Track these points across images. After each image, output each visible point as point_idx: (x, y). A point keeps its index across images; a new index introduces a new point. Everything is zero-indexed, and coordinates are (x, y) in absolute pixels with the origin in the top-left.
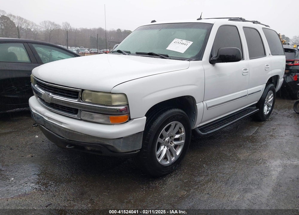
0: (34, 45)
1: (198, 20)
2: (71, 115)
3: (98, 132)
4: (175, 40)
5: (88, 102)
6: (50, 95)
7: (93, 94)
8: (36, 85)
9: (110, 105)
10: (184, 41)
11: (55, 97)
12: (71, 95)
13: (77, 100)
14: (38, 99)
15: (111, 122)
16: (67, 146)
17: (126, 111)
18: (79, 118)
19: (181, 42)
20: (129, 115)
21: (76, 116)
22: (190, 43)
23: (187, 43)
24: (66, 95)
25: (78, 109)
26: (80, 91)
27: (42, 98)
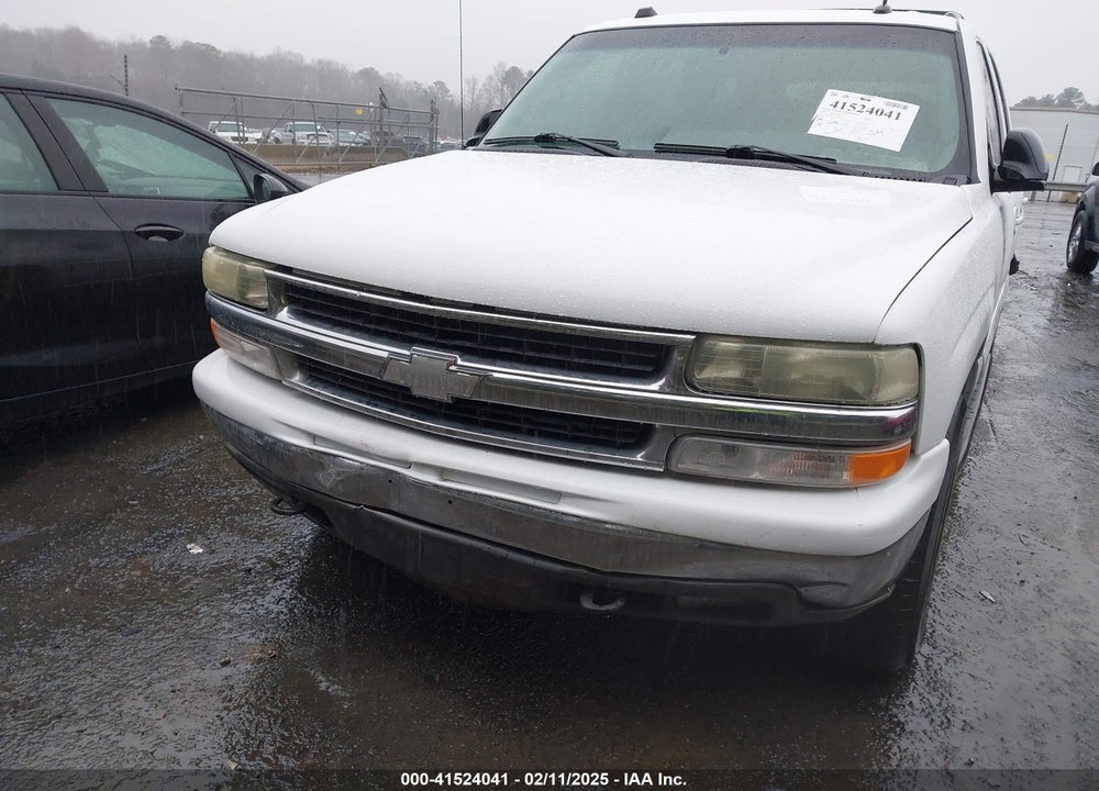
1: (877, 12)
2: (604, 456)
3: (806, 532)
4: (830, 96)
5: (735, 392)
6: (459, 362)
7: (770, 353)
8: (286, 309)
9: (862, 402)
10: (878, 102)
11: (502, 372)
12: (619, 361)
13: (655, 386)
14: (297, 378)
15: (846, 476)
16: (588, 604)
17: (910, 425)
18: (660, 466)
19: (864, 103)
20: (914, 439)
21: (639, 457)
22: (905, 108)
23: (896, 111)
24: (583, 361)
25: (657, 424)
26: (686, 342)
27: (386, 378)
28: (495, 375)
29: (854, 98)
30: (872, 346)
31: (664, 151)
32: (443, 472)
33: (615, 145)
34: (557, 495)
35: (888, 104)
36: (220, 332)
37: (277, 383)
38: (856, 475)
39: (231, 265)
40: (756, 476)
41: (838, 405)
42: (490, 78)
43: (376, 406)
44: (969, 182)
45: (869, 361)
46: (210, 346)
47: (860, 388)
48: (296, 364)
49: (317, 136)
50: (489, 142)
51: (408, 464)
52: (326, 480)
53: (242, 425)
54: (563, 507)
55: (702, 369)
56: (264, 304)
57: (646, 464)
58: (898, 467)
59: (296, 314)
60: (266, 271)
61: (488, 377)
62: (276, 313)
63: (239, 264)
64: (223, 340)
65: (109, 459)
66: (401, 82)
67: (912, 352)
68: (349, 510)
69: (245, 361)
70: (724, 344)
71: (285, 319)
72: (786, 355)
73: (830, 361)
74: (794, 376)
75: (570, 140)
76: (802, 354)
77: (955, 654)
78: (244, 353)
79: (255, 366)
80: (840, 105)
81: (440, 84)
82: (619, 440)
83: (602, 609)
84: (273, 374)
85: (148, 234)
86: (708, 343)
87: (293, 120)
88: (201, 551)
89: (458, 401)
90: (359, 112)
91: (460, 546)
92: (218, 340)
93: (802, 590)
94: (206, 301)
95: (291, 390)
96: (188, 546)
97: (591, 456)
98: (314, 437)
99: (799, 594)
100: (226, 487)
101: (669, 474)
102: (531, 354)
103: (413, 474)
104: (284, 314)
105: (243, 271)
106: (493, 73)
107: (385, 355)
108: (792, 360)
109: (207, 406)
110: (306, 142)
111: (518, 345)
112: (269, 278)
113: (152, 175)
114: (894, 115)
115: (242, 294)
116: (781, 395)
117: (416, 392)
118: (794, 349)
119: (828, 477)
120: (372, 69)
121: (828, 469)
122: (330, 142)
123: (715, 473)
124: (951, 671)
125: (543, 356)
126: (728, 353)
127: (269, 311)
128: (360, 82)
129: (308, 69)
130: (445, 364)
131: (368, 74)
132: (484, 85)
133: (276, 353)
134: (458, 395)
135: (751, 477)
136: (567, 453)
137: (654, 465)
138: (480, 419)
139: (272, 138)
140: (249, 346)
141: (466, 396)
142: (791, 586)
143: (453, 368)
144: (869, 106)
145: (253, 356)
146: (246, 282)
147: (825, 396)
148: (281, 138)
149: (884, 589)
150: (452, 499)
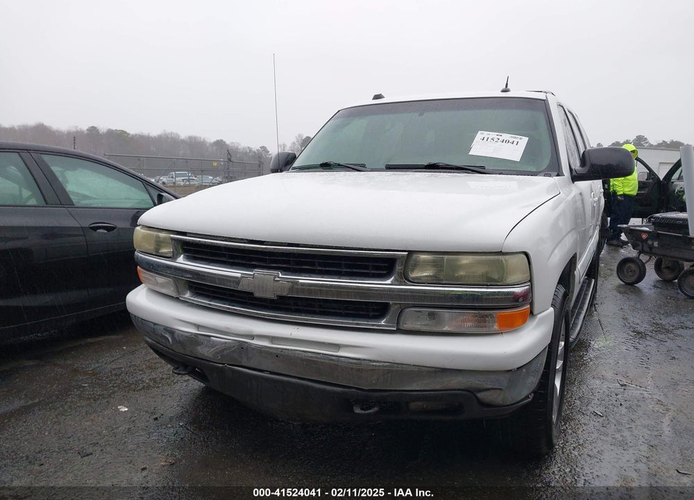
0: (46, 158)
1: (503, 91)
2: (363, 323)
4: (480, 135)
5: (431, 282)
6: (280, 276)
7: (448, 260)
8: (182, 256)
9: (499, 284)
10: (506, 136)
11: (304, 280)
12: (367, 269)
13: (389, 281)
14: (188, 295)
15: (496, 327)
16: (358, 411)
17: (527, 297)
18: (393, 327)
19: (498, 137)
20: (532, 304)
21: (383, 323)
22: (521, 139)
23: (516, 141)
24: (348, 270)
25: (391, 302)
26: (403, 256)
27: (240, 288)
28: (300, 281)
29: (493, 135)
30: (501, 253)
31: (390, 168)
32: (273, 339)
33: (364, 166)
34: (337, 346)
35: (512, 137)
36: (142, 273)
37: (177, 299)
38: (500, 326)
39: (150, 234)
40: (446, 329)
41: (487, 286)
42: (294, 143)
43: (233, 306)
44: (558, 175)
45: (500, 262)
46: (137, 282)
47: (496, 276)
48: (187, 286)
49: (189, 180)
50: (294, 168)
51: (252, 337)
52: (204, 351)
53: (155, 324)
54: (341, 353)
55: (413, 270)
56: (170, 255)
57: (387, 326)
58: (524, 321)
59: (189, 258)
60: (171, 236)
61: (297, 283)
62: (176, 258)
63: (155, 233)
64: (145, 278)
65: (69, 362)
66: (240, 147)
67: (524, 256)
68: (218, 367)
69: (157, 289)
70: (423, 257)
71: (182, 262)
72: (457, 260)
73: (480, 262)
74: (462, 273)
75: (339, 165)
76: (465, 260)
77: (580, 445)
78: (157, 284)
79: (163, 291)
80: (485, 139)
81: (264, 148)
82: (371, 314)
83: (366, 412)
84: (174, 295)
85: (95, 229)
86: (415, 256)
87: (175, 171)
88: (126, 409)
89: (281, 297)
90: (215, 164)
91: (283, 382)
92: (141, 278)
93: (479, 395)
94: (135, 257)
95: (185, 302)
96: (119, 407)
97: (357, 324)
98: (198, 326)
99: (476, 397)
100: (141, 374)
101: (400, 331)
102: (320, 268)
103: (256, 342)
104: (181, 259)
105: (158, 237)
106: (295, 141)
107: (239, 275)
108: (459, 263)
109: (135, 316)
110: (182, 184)
111: (312, 264)
112: (173, 239)
113: (95, 199)
114: (515, 143)
115: (157, 250)
116: (456, 283)
117: (257, 295)
118: (460, 257)
119: (486, 327)
120: (222, 140)
121: (485, 321)
122: (196, 183)
123: (424, 329)
124: (576, 453)
125: (327, 269)
126: (425, 261)
127: (173, 257)
128: (215, 148)
129: (183, 141)
130: (273, 277)
131: (220, 144)
132: (290, 148)
133: (176, 281)
134: (280, 294)
135: (445, 329)
136: (342, 323)
137: (390, 327)
138: (293, 308)
139: (161, 182)
140: (161, 279)
141: (285, 294)
142: (471, 392)
143: (277, 279)
144: (501, 138)
145: (162, 285)
146: (159, 243)
147: (479, 281)
148: (166, 182)
149: (527, 397)
150: (278, 355)
